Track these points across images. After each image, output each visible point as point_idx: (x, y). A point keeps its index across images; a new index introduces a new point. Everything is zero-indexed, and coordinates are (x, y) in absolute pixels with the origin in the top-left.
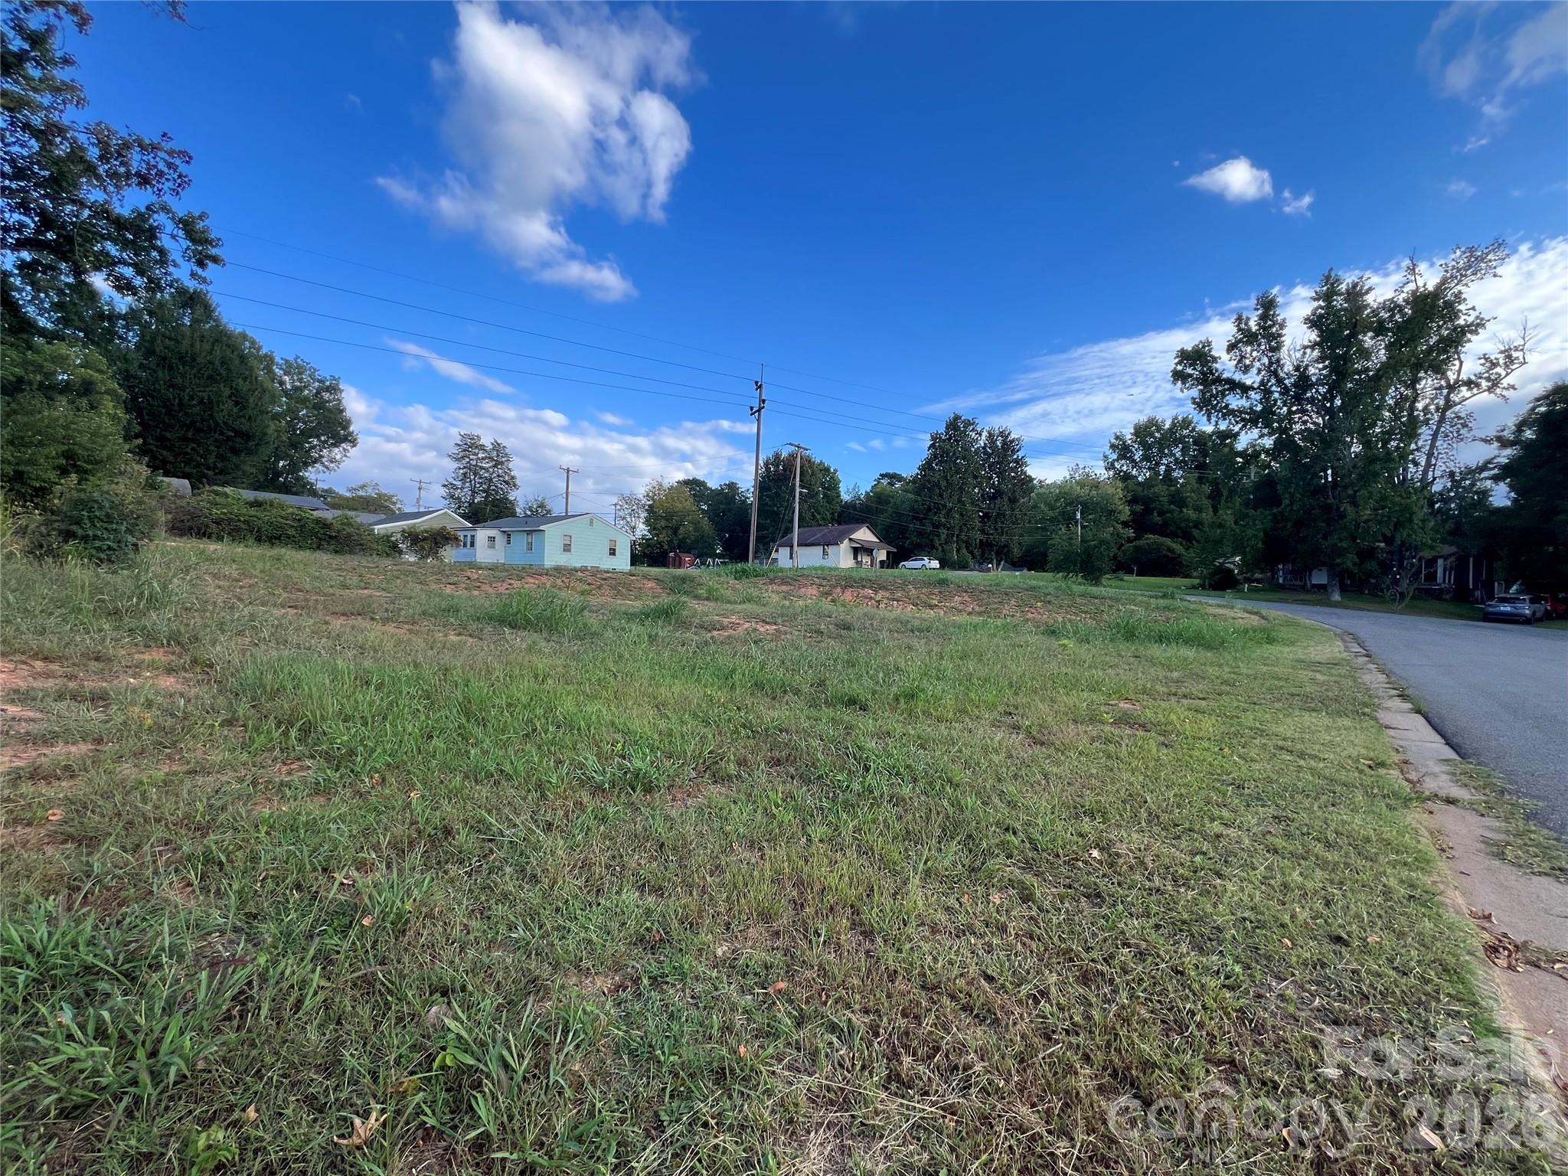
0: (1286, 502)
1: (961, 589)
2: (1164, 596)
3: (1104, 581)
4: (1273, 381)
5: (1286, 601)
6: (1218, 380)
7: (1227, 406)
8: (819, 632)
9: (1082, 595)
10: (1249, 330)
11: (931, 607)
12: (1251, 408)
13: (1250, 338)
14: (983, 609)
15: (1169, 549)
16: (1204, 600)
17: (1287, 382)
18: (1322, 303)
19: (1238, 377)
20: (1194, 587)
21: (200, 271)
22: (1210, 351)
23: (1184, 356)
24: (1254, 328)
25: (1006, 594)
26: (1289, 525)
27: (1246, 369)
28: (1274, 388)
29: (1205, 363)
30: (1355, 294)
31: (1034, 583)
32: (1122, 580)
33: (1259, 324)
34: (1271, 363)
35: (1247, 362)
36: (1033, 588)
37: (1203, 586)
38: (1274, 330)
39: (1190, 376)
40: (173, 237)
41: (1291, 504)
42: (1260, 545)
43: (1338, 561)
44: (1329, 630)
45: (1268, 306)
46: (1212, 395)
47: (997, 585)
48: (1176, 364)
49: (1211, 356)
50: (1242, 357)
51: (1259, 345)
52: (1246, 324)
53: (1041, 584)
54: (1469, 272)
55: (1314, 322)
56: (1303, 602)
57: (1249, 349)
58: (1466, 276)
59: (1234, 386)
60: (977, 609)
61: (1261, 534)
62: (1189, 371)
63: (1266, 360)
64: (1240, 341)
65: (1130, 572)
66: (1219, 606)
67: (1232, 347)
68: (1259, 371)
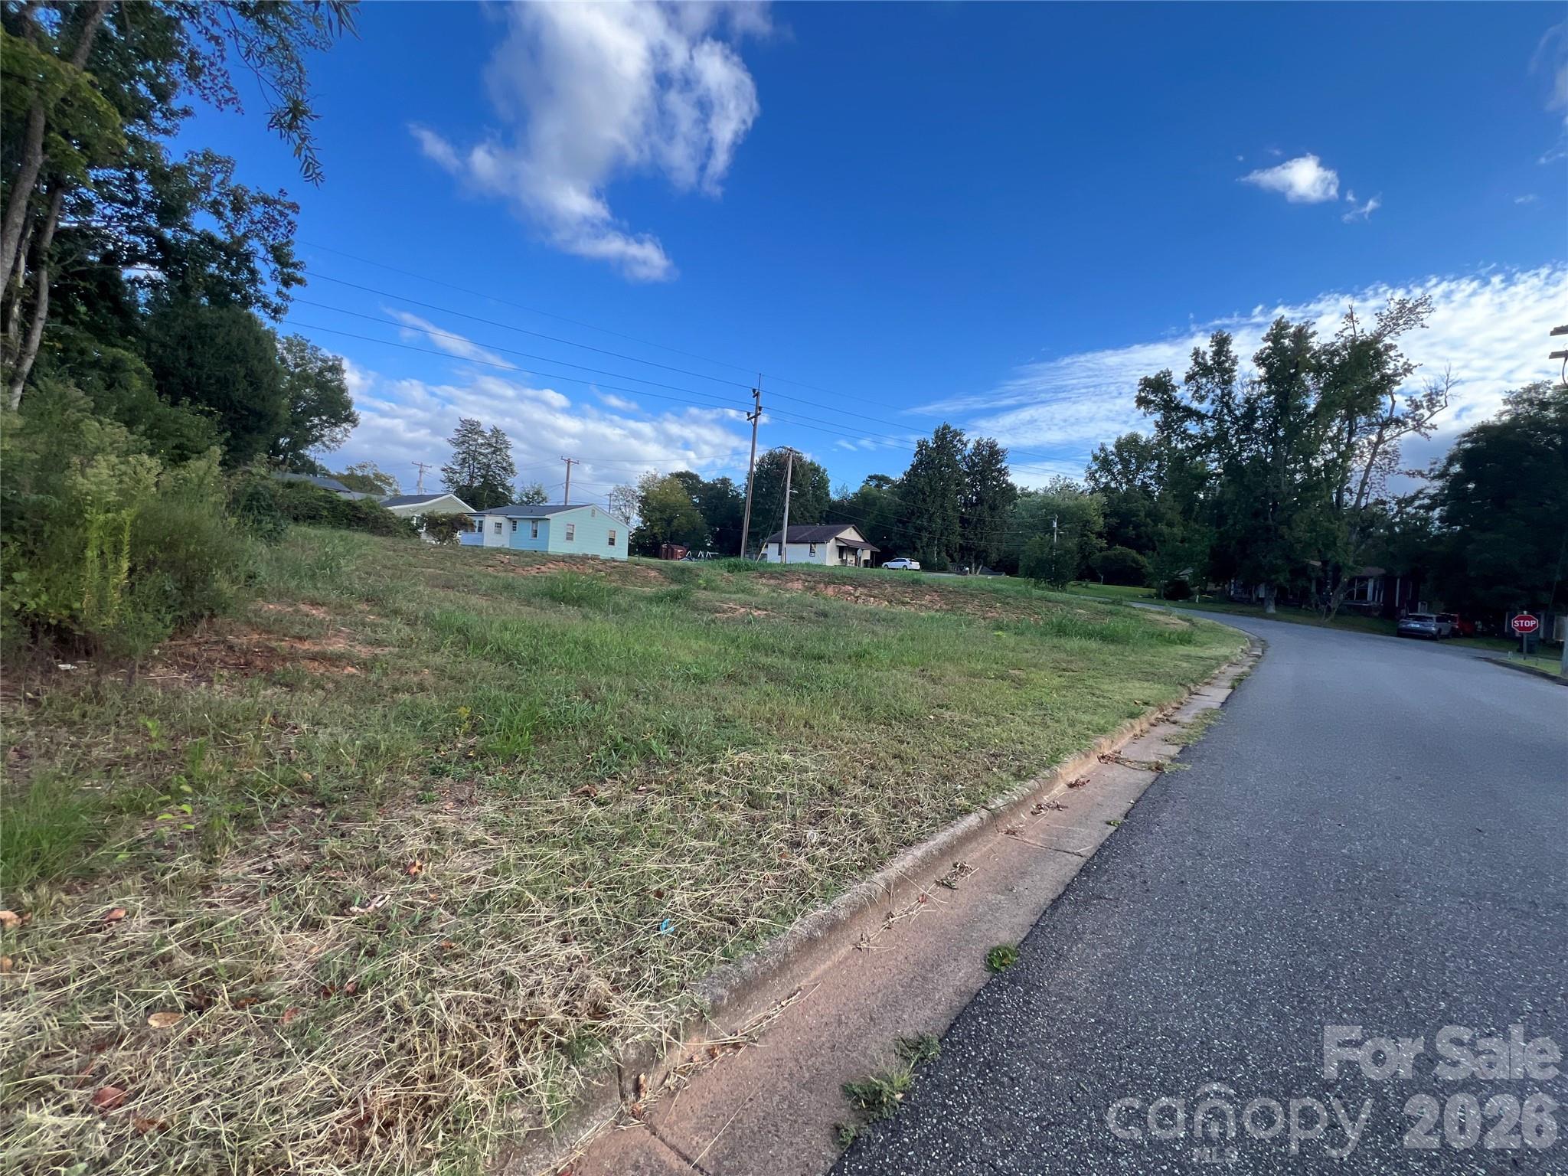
0: (1230, 522)
1: (934, 589)
2: (1113, 603)
3: (1068, 587)
4: (1225, 411)
5: (1227, 612)
6: (1177, 407)
7: (1185, 430)
8: (802, 618)
9: (1039, 599)
10: (1205, 364)
11: (904, 604)
12: (1205, 434)
13: (1205, 370)
14: (949, 607)
15: (1134, 561)
16: (1147, 607)
17: (1237, 412)
18: (1270, 344)
19: (1195, 405)
20: (1150, 596)
21: (284, 290)
22: (1170, 380)
23: (1147, 383)
24: (1210, 363)
25: (971, 595)
26: (1233, 542)
27: (1202, 399)
28: (1226, 417)
29: (1166, 391)
30: (1301, 336)
31: (998, 586)
32: (1086, 587)
33: (1213, 359)
34: (1223, 396)
35: (1203, 393)
36: (996, 591)
37: (1158, 596)
38: (1227, 365)
39: (1153, 402)
40: (265, 260)
41: (1235, 524)
42: (1207, 560)
43: (1273, 577)
44: (1244, 637)
45: (1221, 343)
46: (1173, 421)
47: (965, 587)
48: (1140, 391)
49: (1172, 386)
50: (1199, 388)
51: (1213, 378)
52: (1203, 358)
53: (1004, 586)
54: (1401, 322)
55: (1260, 360)
56: (1242, 613)
57: (1204, 380)
58: (1398, 325)
59: (1189, 413)
60: (944, 607)
61: (1208, 551)
62: (1151, 397)
63: (1219, 392)
64: (1195, 374)
65: (1096, 579)
66: (1159, 613)
67: (1190, 378)
68: (1213, 402)
